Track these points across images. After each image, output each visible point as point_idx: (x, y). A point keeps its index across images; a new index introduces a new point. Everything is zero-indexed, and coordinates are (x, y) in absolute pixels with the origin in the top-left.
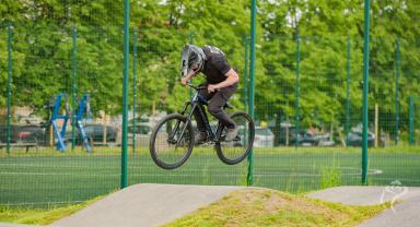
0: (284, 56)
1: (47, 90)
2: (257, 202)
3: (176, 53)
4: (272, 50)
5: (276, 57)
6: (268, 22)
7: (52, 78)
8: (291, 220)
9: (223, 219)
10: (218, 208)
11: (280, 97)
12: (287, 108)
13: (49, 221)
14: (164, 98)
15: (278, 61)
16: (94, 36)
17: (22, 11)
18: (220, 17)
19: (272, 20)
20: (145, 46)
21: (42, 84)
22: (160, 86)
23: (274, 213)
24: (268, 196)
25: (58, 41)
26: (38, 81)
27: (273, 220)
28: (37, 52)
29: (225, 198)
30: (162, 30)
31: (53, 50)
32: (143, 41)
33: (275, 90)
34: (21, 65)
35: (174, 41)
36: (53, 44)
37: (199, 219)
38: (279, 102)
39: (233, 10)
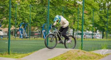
0: (105, 14)
1: (41, 23)
2: (76, 53)
3: (75, 13)
4: (102, 12)
5: (103, 15)
6: (101, 5)
7: (43, 20)
8: (84, 58)
9: (66, 57)
10: (65, 54)
11: (104, 25)
12: (105, 29)
13: (22, 57)
14: (72, 25)
15: (103, 16)
16: (54, 9)
17: (35, 2)
18: (88, 4)
19: (102, 5)
20: (67, 11)
21: (40, 21)
22: (71, 22)
23: (80, 56)
24: (79, 52)
25: (44, 10)
26: (39, 20)
27: (79, 58)
28: (39, 13)
29: (68, 52)
30: (72, 7)
31: (43, 12)
32: (67, 10)
33: (102, 24)
34: (34, 16)
35: (75, 10)
36: (43, 10)
37: (60, 57)
38: (103, 27)
39: (91, 2)
